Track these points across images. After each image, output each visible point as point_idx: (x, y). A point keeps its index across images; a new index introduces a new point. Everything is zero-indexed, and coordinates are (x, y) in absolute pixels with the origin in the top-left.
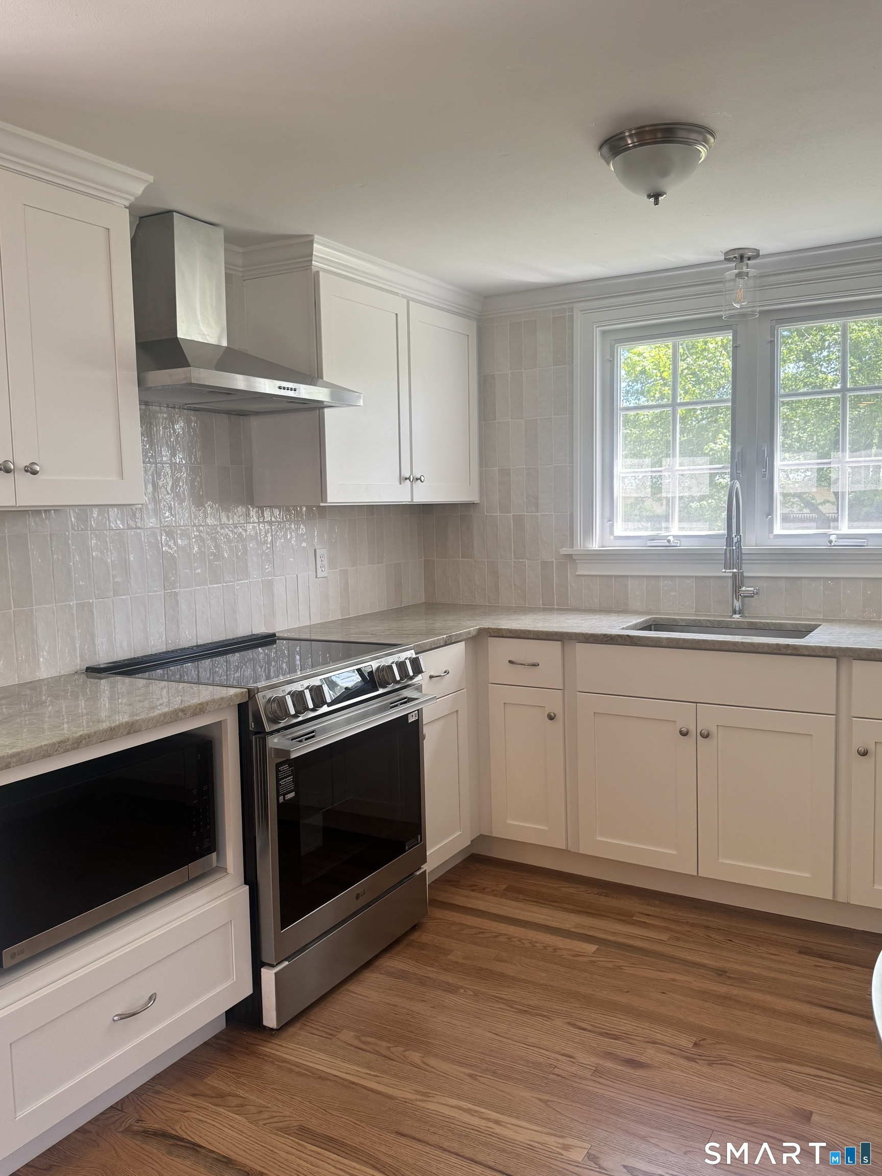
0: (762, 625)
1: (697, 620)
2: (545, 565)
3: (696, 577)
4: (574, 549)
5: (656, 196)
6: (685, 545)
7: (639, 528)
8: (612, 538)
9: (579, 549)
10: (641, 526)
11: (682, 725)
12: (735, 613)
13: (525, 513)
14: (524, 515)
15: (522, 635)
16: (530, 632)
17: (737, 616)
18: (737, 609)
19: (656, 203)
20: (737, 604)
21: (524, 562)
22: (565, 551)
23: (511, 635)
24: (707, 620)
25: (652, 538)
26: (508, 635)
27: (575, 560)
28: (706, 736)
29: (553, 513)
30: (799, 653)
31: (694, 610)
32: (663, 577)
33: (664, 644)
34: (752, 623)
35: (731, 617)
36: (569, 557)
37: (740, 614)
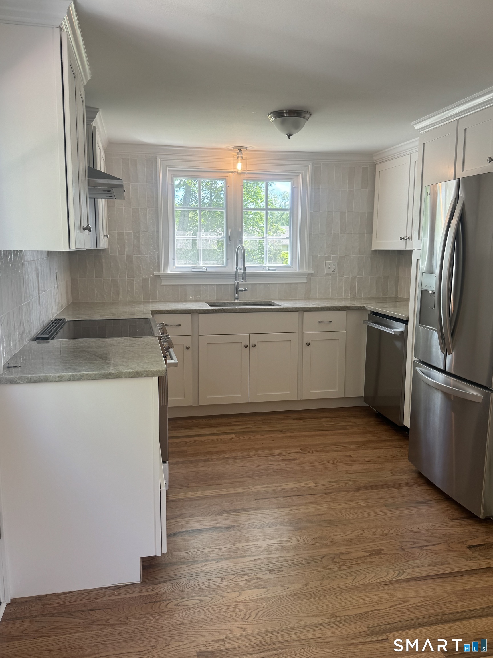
0: (249, 303)
1: (224, 302)
2: (144, 280)
3: (216, 285)
4: (161, 272)
5: (290, 135)
6: (209, 271)
7: (187, 263)
8: (175, 267)
9: (163, 272)
10: (187, 262)
11: (244, 343)
12: (236, 299)
13: (133, 255)
14: (132, 256)
15: (173, 312)
16: (177, 310)
17: (237, 300)
18: (237, 297)
19: (289, 138)
20: (237, 296)
21: (133, 279)
22: (156, 273)
23: (168, 312)
24: (227, 302)
25: (194, 268)
26: (166, 313)
27: (161, 278)
28: (254, 346)
29: (148, 255)
30: (287, 310)
31: (215, 299)
32: (202, 285)
33: (238, 311)
34: (245, 302)
35: (234, 300)
36: (158, 276)
37: (238, 299)
